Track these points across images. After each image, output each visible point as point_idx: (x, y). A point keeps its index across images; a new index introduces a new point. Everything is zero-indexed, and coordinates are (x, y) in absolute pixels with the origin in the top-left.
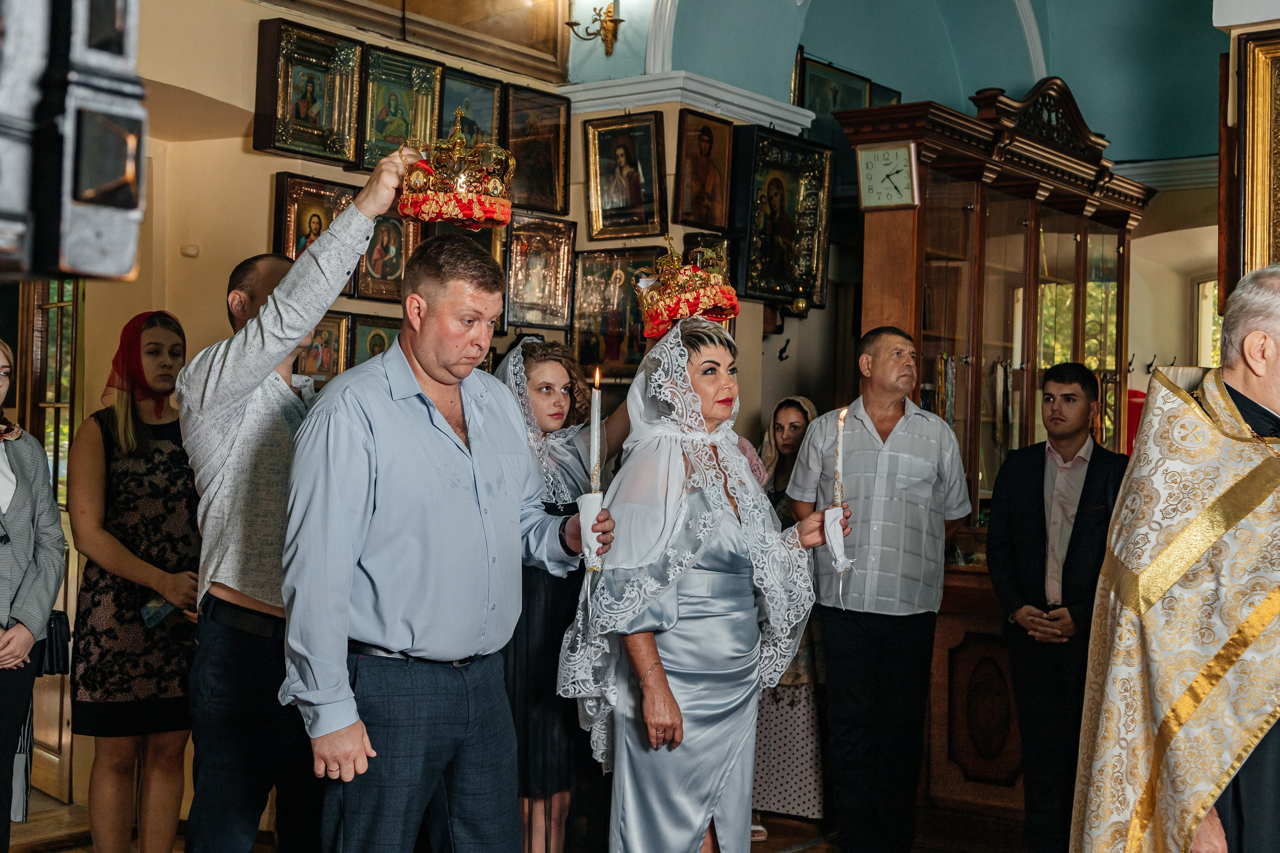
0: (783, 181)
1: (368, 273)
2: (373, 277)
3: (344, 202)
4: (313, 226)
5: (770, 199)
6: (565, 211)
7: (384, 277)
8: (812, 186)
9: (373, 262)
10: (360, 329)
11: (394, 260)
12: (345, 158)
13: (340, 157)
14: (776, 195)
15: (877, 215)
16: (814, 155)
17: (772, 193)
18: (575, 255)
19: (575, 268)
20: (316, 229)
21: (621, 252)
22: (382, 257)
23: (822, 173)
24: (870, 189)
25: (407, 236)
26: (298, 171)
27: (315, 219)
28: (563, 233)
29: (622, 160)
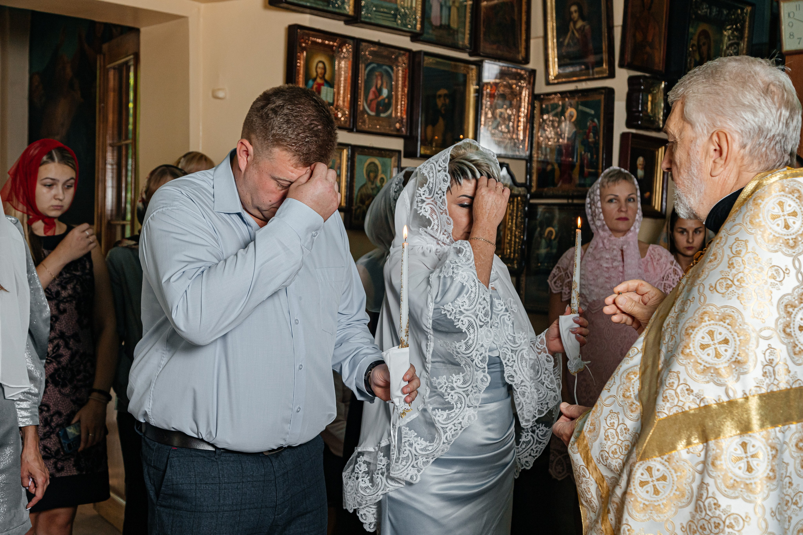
0: (711, 32)
1: (364, 111)
2: (368, 115)
3: (344, 50)
4: (319, 71)
5: (699, 47)
6: (527, 60)
7: (378, 114)
8: (734, 36)
9: (369, 102)
10: (358, 157)
11: (386, 101)
12: (345, 12)
13: (341, 11)
14: (704, 44)
15: (796, 57)
16: (737, 10)
17: (701, 43)
18: (535, 97)
19: (533, 108)
20: (321, 74)
21: (572, 93)
22: (377, 97)
23: (743, 26)
24: (792, 35)
25: (397, 81)
26: (307, 24)
27: (321, 65)
28: (524, 79)
29: (575, 15)
